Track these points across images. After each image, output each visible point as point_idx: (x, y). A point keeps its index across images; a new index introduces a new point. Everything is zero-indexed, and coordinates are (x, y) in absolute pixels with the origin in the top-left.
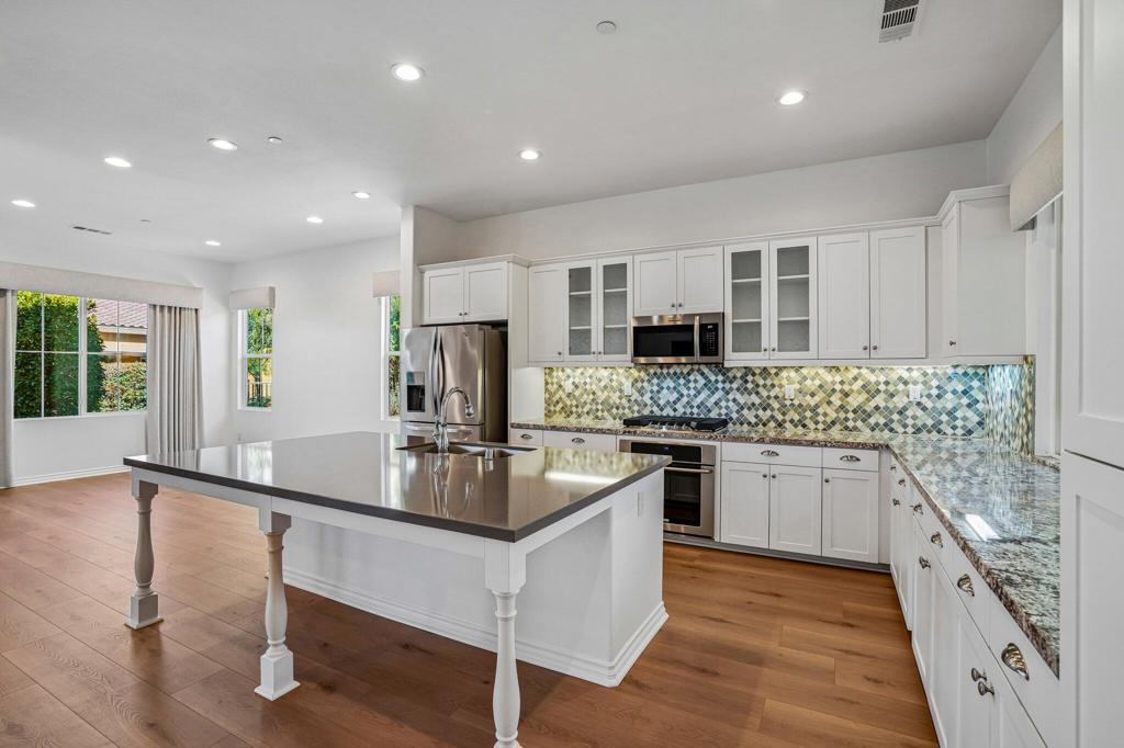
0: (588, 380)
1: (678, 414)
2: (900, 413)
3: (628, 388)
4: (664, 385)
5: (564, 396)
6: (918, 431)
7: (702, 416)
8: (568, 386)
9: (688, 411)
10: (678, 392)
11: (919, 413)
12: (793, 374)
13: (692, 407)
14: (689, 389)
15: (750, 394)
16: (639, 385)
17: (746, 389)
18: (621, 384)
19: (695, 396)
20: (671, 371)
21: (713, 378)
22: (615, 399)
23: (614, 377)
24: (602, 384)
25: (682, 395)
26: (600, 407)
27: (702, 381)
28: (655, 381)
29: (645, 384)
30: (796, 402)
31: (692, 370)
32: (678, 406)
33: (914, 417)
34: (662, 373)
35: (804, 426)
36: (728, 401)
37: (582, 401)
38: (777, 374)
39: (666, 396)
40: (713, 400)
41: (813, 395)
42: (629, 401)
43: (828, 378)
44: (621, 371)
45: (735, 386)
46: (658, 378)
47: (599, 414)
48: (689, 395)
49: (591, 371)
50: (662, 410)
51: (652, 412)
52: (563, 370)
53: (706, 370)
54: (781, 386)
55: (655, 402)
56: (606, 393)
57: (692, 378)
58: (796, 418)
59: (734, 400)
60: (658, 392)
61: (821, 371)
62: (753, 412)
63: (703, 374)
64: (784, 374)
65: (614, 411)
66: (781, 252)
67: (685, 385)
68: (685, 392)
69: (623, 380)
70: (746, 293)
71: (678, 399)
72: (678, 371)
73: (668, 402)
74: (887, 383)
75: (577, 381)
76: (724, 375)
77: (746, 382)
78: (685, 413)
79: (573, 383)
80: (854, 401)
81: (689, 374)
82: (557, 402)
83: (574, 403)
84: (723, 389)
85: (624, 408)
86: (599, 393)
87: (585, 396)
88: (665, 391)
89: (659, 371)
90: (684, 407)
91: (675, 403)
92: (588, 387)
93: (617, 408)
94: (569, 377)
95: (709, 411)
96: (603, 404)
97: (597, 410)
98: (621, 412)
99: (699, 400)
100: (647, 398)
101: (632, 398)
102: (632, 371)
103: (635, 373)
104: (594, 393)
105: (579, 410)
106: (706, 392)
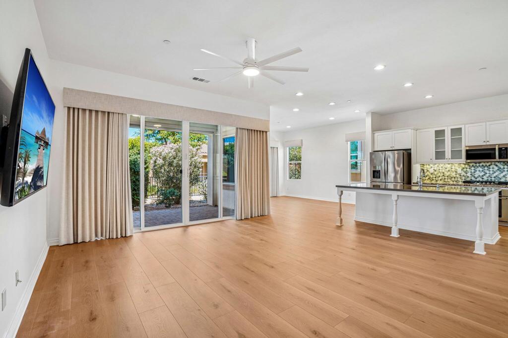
0: (441, 168)
1: (484, 180)
3: (459, 171)
4: (477, 170)
5: (429, 174)
7: (497, 181)
8: (432, 171)
9: (489, 179)
10: (484, 172)
13: (491, 177)
14: (490, 171)
16: (465, 170)
18: (457, 170)
19: (493, 174)
20: (481, 165)
21: (502, 167)
22: (453, 174)
23: (453, 167)
24: (447, 170)
25: (486, 173)
27: (496, 168)
28: (473, 168)
29: (468, 170)
31: (491, 164)
32: (484, 177)
34: (476, 166)
37: (438, 176)
39: (477, 174)
40: (502, 175)
42: (460, 176)
46: (474, 167)
47: (446, 180)
48: (490, 173)
49: (442, 165)
50: (476, 178)
51: (471, 179)
52: (429, 165)
53: (498, 164)
55: (473, 176)
56: (449, 173)
57: (491, 167)
60: (474, 172)
63: (497, 166)
65: (453, 179)
67: (487, 169)
68: (488, 172)
69: (457, 168)
71: (484, 175)
72: (484, 165)
73: (479, 176)
75: (435, 169)
76: (507, 166)
81: (489, 166)
82: (427, 176)
83: (434, 176)
84: (507, 171)
85: (458, 178)
86: (446, 173)
87: (439, 174)
88: (478, 172)
89: (475, 165)
90: (487, 177)
91: (482, 176)
92: (441, 171)
93: (455, 178)
94: (432, 167)
95: (500, 179)
96: (447, 177)
97: (445, 179)
98: (456, 179)
99: (495, 175)
100: (469, 175)
101: (462, 175)
102: (462, 165)
103: (463, 166)
104: (443, 173)
105: (437, 179)
106: (499, 172)
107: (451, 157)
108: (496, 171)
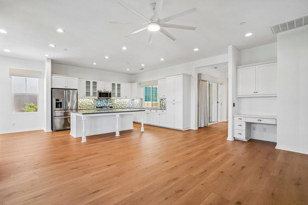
3: (93, 102)
4: (99, 102)
13: (103, 105)
14: (102, 102)
15: (111, 103)
18: (91, 102)
22: (90, 104)
24: (88, 102)
26: (87, 106)
28: (97, 101)
29: (95, 102)
32: (101, 105)
37: (83, 105)
39: (99, 104)
43: (120, 100)
44: (91, 99)
45: (109, 102)
47: (87, 107)
49: (85, 99)
50: (98, 106)
54: (114, 102)
61: (119, 100)
63: (104, 100)
64: (115, 100)
65: (90, 106)
66: (118, 84)
70: (113, 88)
75: (82, 101)
76: (107, 100)
80: (122, 103)
81: (102, 100)
83: (82, 105)
85: (92, 106)
86: (87, 103)
87: (84, 104)
92: (85, 102)
94: (80, 100)
100: (96, 104)
101: (93, 104)
103: (94, 100)
105: (83, 107)
106: (105, 103)
107: (92, 95)
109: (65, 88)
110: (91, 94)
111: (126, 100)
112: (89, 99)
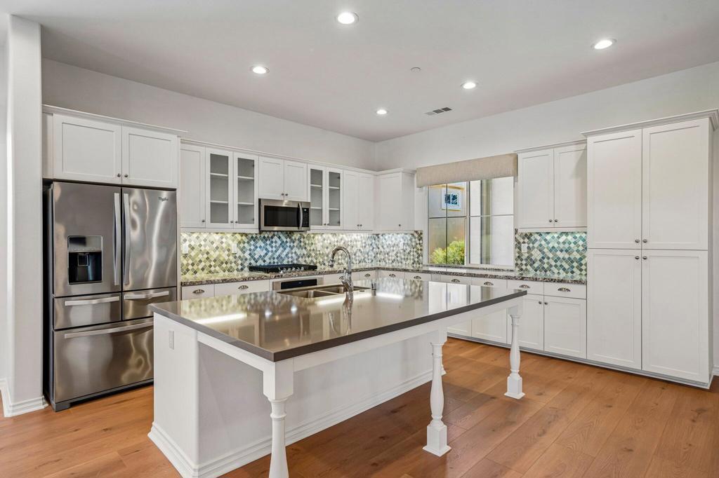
0: (203, 243)
1: (266, 264)
2: (355, 255)
3: (234, 248)
4: (258, 245)
6: (360, 262)
7: (279, 264)
8: (186, 248)
9: (272, 261)
10: (266, 249)
11: (360, 254)
12: (320, 237)
13: (274, 258)
14: (272, 247)
15: (302, 249)
16: (242, 245)
17: (300, 246)
18: (229, 245)
19: (276, 251)
20: (262, 236)
22: (224, 256)
23: (224, 240)
24: (215, 245)
25: (268, 251)
26: (213, 263)
27: (279, 242)
28: (252, 242)
29: (246, 245)
30: (321, 252)
31: (274, 235)
32: (266, 258)
33: (359, 256)
34: (256, 237)
35: (324, 264)
36: (292, 253)
37: (197, 260)
38: (313, 237)
39: (259, 252)
40: (285, 253)
41: (327, 248)
42: (235, 257)
43: (333, 239)
44: (229, 236)
45: (295, 244)
46: (254, 240)
47: (212, 269)
48: (272, 251)
49: (205, 236)
50: (256, 262)
51: (250, 264)
53: (281, 236)
54: (315, 244)
55: (252, 257)
56: (217, 253)
57: (274, 240)
58: (321, 260)
59: (295, 253)
60: (254, 250)
61: (330, 236)
62: (304, 259)
63: (279, 238)
64: (316, 237)
65: (224, 265)
66: (331, 173)
67: (270, 245)
68: (270, 249)
69: (231, 242)
70: (316, 191)
71: (266, 254)
72: (266, 236)
73: (260, 256)
74: (351, 241)
75: (193, 243)
76: (290, 238)
77: (300, 242)
78: (270, 263)
79: (190, 246)
81: (272, 237)
83: (190, 262)
84: (290, 246)
85: (231, 263)
86: (212, 253)
87: (200, 256)
88: (258, 249)
89: (254, 236)
90: (270, 259)
91: (264, 256)
92: (202, 248)
93: (226, 263)
94: (185, 240)
95: (283, 260)
96: (215, 261)
97: (210, 266)
98: (229, 265)
99: (277, 254)
100: (247, 255)
101: (237, 256)
102: (237, 235)
103: (239, 237)
104: (208, 253)
105: (195, 267)
106: (281, 249)
107: (236, 219)
108: (279, 247)
109: (118, 181)
110: (233, 213)
111: (355, 236)
112: (220, 235)
